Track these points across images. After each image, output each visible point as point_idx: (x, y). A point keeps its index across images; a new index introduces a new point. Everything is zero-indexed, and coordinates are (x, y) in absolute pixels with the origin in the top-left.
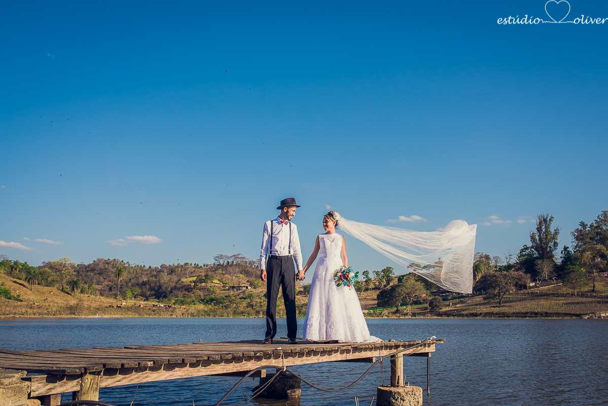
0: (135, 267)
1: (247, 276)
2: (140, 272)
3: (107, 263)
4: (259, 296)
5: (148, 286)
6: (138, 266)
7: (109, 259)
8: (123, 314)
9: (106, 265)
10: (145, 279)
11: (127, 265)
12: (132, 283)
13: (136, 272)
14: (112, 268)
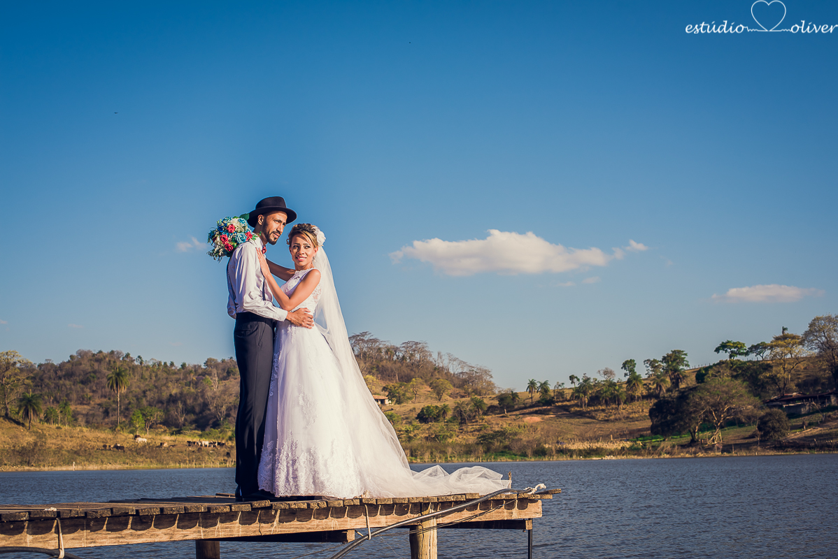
0: (154, 365)
1: (382, 379)
2: (165, 375)
3: (98, 358)
4: (407, 418)
5: (180, 405)
6: (159, 364)
7: (100, 352)
8: (127, 461)
9: (96, 365)
10: (174, 392)
11: (136, 363)
12: (148, 398)
13: (156, 376)
14: (108, 369)
